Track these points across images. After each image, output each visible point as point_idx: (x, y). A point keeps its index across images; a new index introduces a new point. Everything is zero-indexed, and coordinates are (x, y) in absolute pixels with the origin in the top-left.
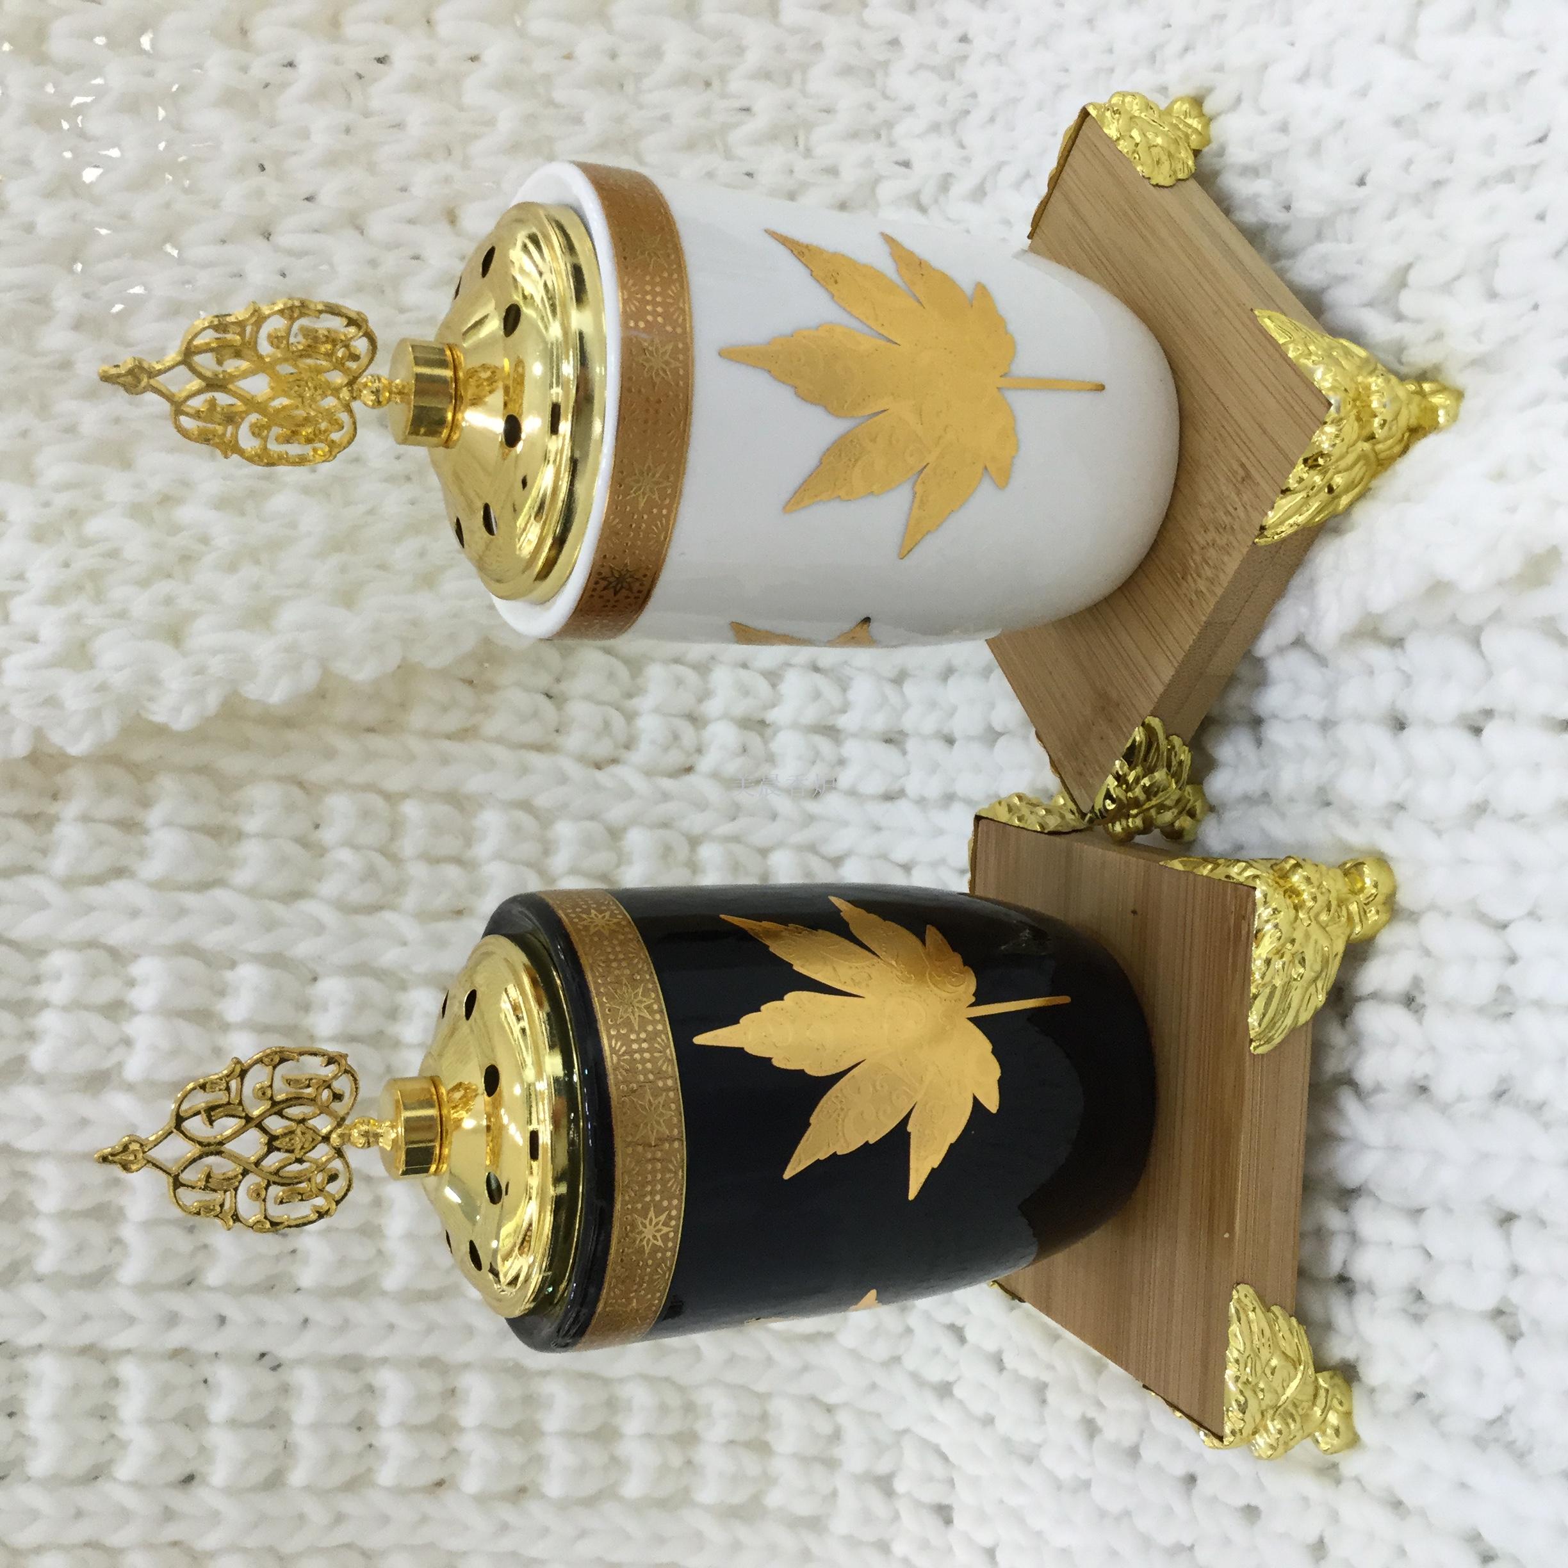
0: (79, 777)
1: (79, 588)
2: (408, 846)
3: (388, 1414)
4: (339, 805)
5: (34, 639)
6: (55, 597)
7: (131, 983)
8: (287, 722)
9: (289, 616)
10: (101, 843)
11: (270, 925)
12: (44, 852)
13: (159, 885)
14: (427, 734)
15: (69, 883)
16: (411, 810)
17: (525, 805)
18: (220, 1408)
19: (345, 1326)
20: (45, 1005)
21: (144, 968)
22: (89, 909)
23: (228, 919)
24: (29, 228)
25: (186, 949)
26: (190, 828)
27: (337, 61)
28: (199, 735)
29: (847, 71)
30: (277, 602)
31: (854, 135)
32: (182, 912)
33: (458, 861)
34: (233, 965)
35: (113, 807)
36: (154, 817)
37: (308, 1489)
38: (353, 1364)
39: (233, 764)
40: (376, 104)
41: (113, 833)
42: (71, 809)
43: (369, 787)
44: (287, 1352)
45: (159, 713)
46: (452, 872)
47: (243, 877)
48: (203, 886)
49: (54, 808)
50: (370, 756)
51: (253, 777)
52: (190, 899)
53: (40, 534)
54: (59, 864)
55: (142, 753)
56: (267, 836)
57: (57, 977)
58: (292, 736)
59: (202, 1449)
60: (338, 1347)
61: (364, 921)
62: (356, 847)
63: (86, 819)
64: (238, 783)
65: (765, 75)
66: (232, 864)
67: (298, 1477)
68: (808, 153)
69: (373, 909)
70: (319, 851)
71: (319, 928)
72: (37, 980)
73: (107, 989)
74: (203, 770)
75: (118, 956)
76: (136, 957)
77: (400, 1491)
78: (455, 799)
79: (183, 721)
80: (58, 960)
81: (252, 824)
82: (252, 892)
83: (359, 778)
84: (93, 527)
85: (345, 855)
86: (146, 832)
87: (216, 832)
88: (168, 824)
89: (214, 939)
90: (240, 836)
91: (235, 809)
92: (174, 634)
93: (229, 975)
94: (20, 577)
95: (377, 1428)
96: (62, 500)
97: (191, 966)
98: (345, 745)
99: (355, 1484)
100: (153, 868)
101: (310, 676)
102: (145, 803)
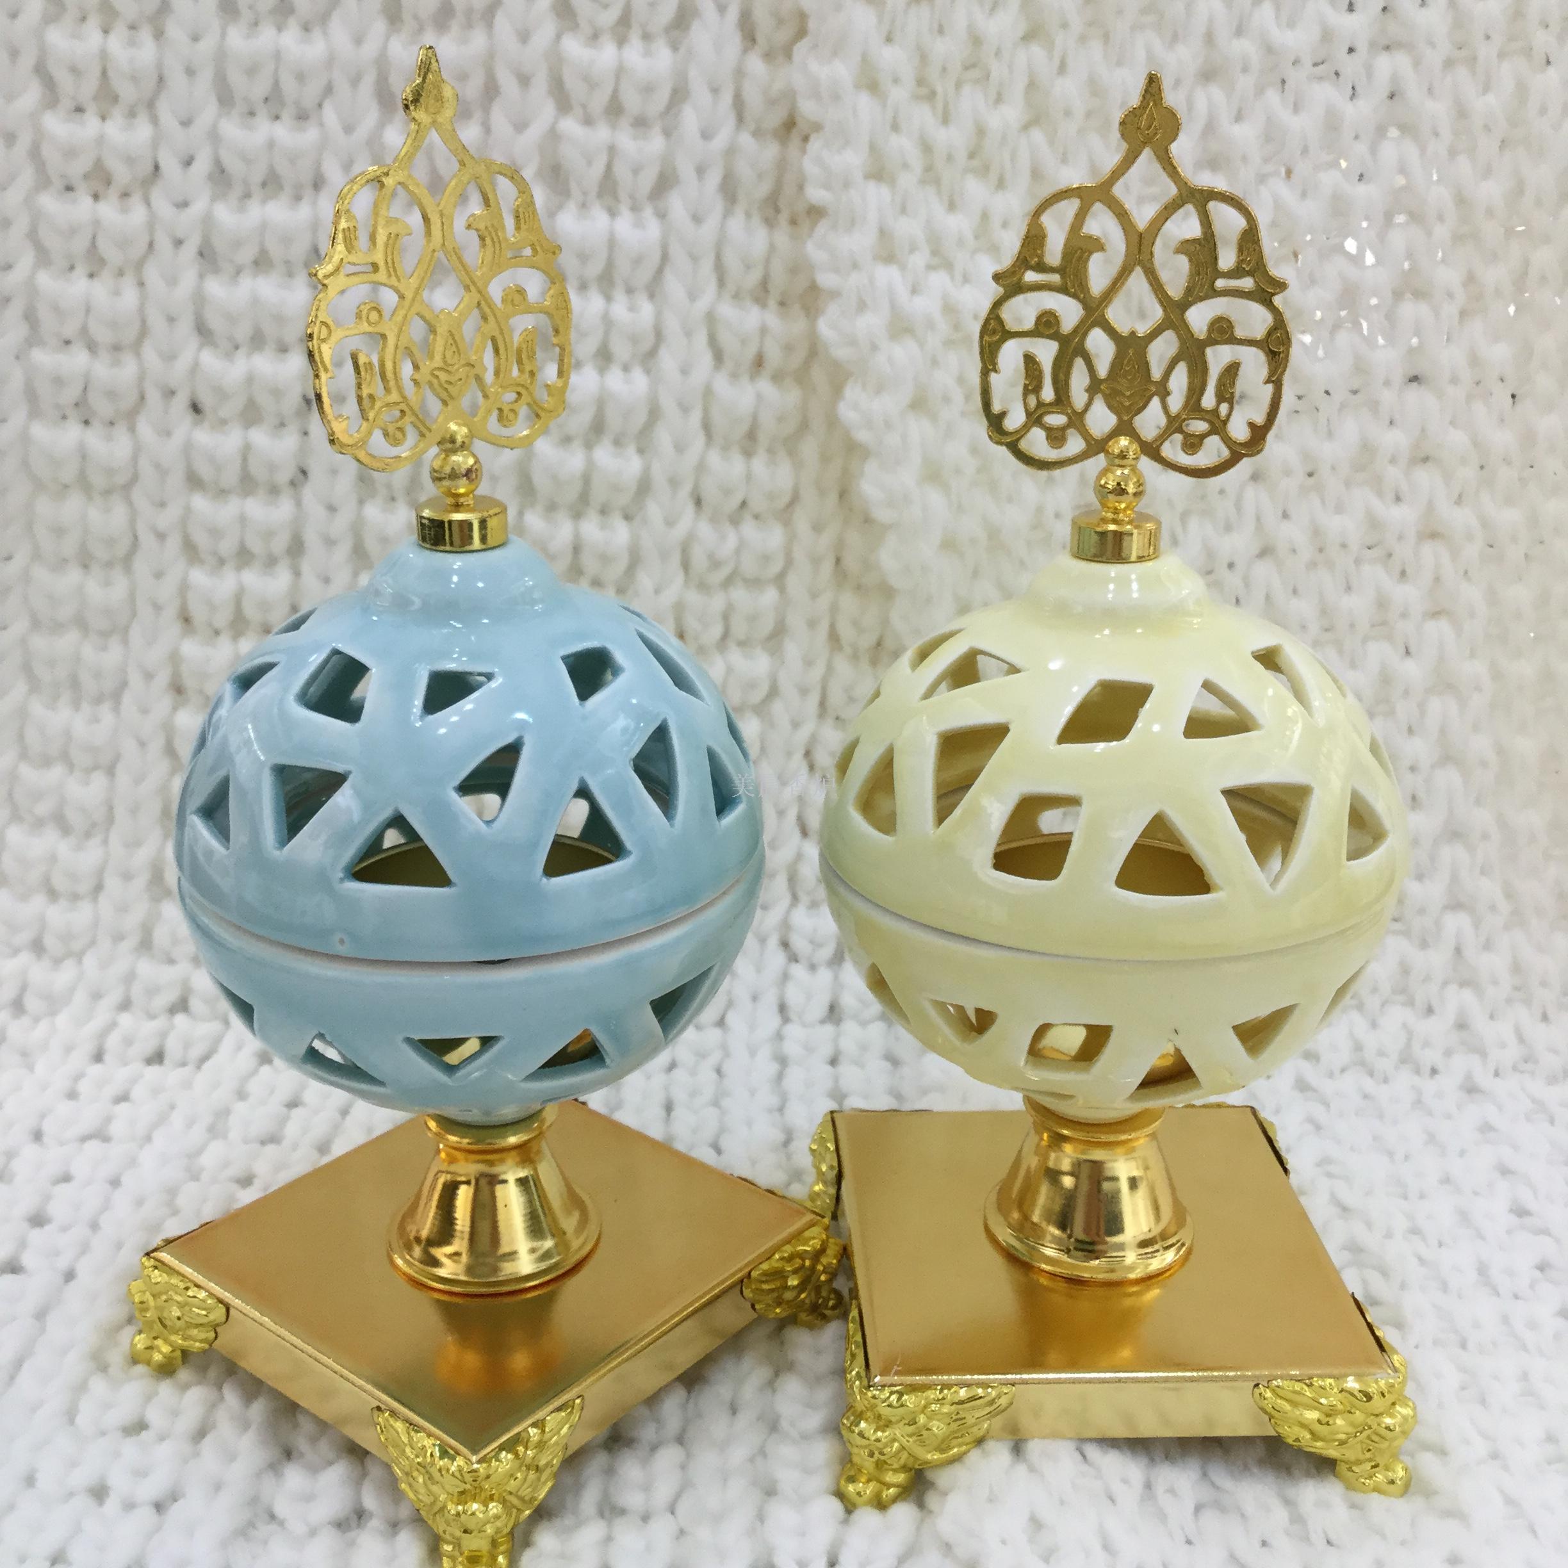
0: (799, 326)
1: (956, 326)
2: (739, 594)
3: (251, 578)
4: (774, 538)
5: (914, 291)
6: (949, 308)
7: (626, 368)
8: (843, 494)
9: (935, 498)
10: (744, 342)
11: (674, 483)
12: (737, 296)
13: (708, 393)
14: (834, 609)
15: (711, 318)
16: (769, 596)
17: (773, 692)
18: (259, 437)
19: (330, 542)
20: (609, 298)
21: (640, 381)
22: (688, 334)
23: (680, 448)
25: (654, 414)
26: (755, 418)
27: (1400, 538)
28: (833, 422)
29: (1405, 969)
30: (946, 488)
32: (685, 409)
33: (725, 636)
34: (641, 451)
35: (774, 355)
36: (764, 385)
37: (188, 510)
38: (296, 548)
39: (809, 449)
40: (1366, 568)
41: (751, 352)
42: (772, 318)
43: (789, 562)
44: (308, 493)
45: (852, 392)
46: (717, 631)
47: (714, 459)
48: (707, 427)
49: (772, 303)
50: (816, 562)
51: (798, 465)
52: (696, 417)
54: (727, 311)
55: (818, 375)
56: (749, 477)
57: (632, 309)
58: (833, 497)
59: (224, 422)
60: (311, 538)
61: (676, 559)
62: (738, 551)
63: (763, 331)
64: (792, 453)
66: (726, 448)
67: (200, 503)
69: (686, 565)
70: (735, 520)
71: (670, 523)
72: (630, 291)
73: (621, 349)
74: (804, 426)
75: (648, 358)
76: (648, 371)
77: (184, 588)
78: (779, 633)
79: (846, 412)
80: (647, 310)
81: (759, 464)
82: (701, 468)
83: (799, 554)
85: (732, 541)
86: (753, 378)
87: (751, 436)
88: (759, 397)
89: (663, 437)
90: (748, 454)
91: (771, 451)
92: (919, 404)
93: (631, 450)
94: (966, 279)
95: (239, 568)
97: (640, 418)
98: (826, 540)
99: (190, 550)
100: (721, 384)
101: (882, 515)
102: (777, 378)
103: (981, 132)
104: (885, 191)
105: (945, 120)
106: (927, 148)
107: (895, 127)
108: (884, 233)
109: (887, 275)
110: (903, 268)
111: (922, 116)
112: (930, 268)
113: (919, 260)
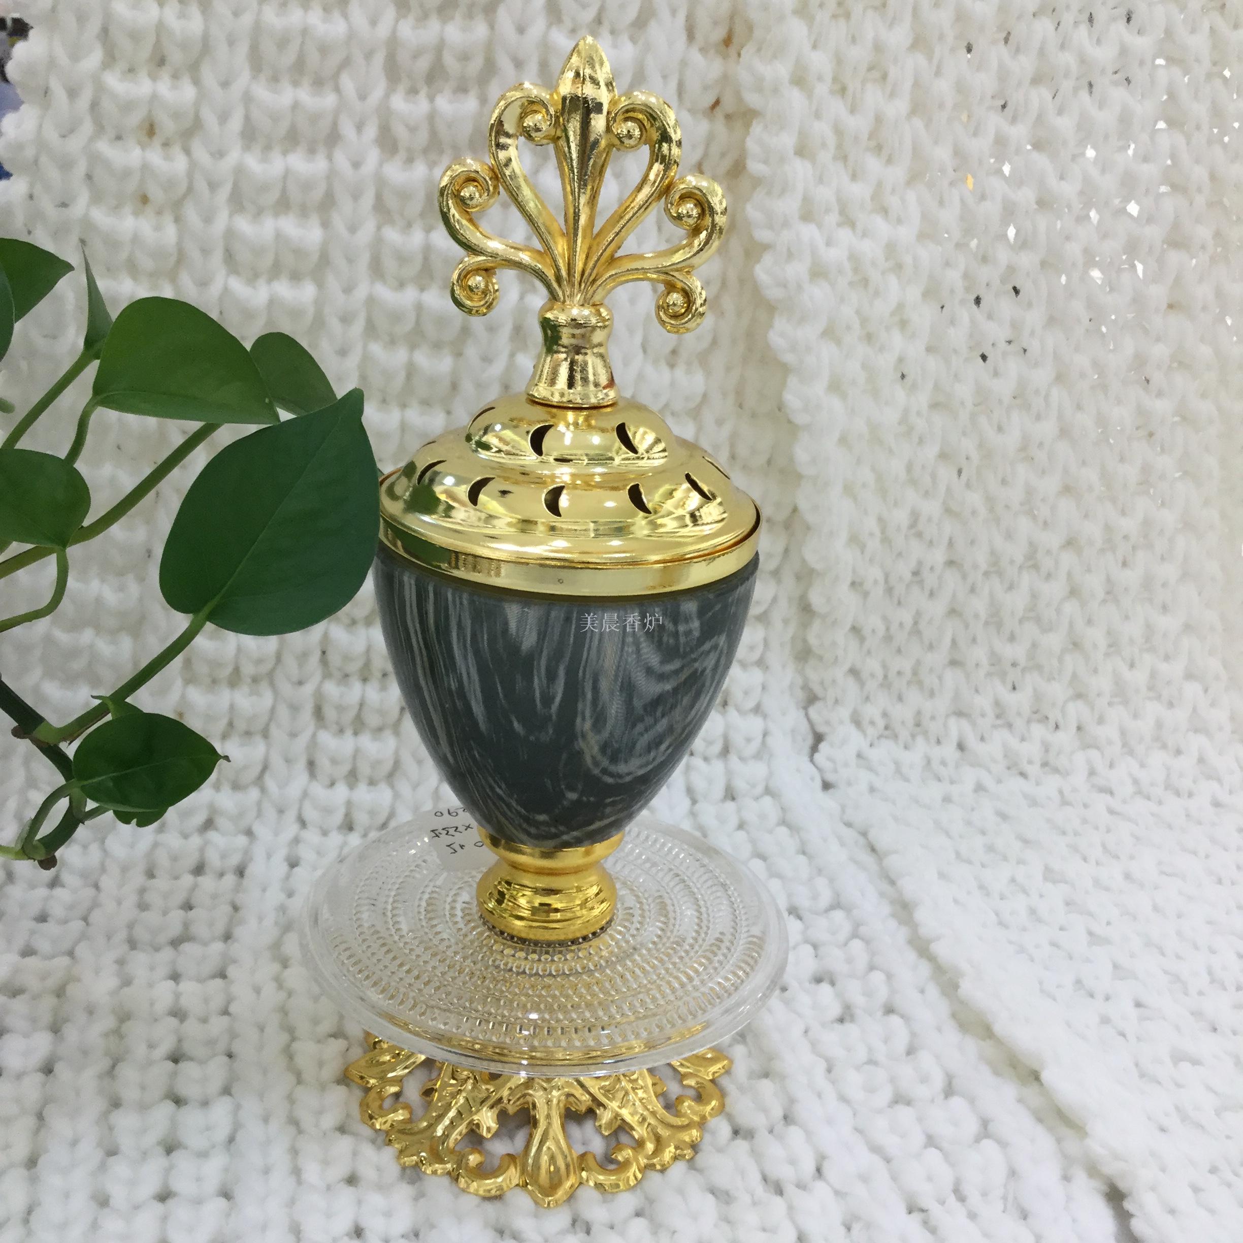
1: (856, 270)
5: (829, 243)
6: (854, 258)
9: (835, 403)
24: (1068, 238)
29: (1159, 725)
30: (844, 396)
31: (1123, 733)
45: (780, 324)
53: (891, 249)
65: (1153, 674)
68: (1110, 704)
79: (775, 339)
84: (893, 282)
94: (865, 234)
96: (908, 260)
101: (801, 419)
103: (879, 119)
104: (808, 165)
105: (853, 110)
106: (839, 132)
107: (818, 115)
108: (807, 200)
109: (808, 232)
110: (820, 226)
111: (837, 107)
112: (839, 225)
113: (832, 218)
